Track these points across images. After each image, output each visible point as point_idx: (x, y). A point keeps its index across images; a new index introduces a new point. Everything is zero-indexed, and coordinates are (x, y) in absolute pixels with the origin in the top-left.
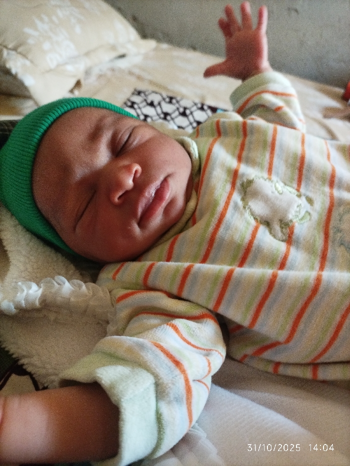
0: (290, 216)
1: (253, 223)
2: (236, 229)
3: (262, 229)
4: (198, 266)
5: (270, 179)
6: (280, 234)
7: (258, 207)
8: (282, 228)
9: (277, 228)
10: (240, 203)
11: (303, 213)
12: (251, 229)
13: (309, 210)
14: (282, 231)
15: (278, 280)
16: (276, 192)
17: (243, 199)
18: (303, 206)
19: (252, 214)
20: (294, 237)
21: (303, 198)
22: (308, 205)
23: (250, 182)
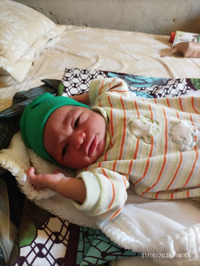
0: (150, 133)
1: (136, 139)
2: (130, 144)
3: (141, 141)
4: (118, 161)
5: (139, 118)
6: (148, 141)
7: (137, 132)
8: (148, 138)
9: (146, 138)
10: (129, 132)
11: (155, 130)
12: (136, 142)
13: (158, 128)
14: (148, 140)
15: (150, 161)
16: (143, 124)
17: (130, 130)
18: (155, 127)
19: (135, 135)
20: (154, 141)
21: (155, 123)
22: (157, 125)
23: (131, 122)
